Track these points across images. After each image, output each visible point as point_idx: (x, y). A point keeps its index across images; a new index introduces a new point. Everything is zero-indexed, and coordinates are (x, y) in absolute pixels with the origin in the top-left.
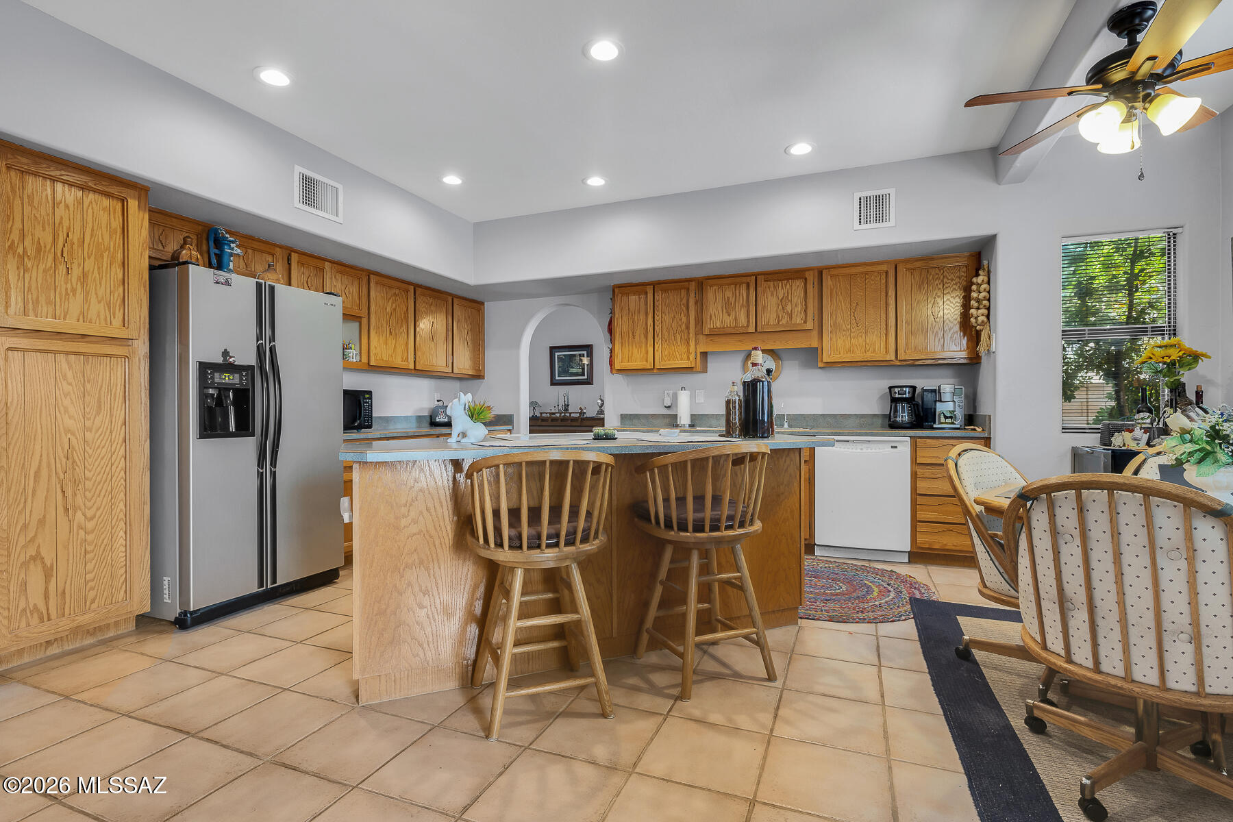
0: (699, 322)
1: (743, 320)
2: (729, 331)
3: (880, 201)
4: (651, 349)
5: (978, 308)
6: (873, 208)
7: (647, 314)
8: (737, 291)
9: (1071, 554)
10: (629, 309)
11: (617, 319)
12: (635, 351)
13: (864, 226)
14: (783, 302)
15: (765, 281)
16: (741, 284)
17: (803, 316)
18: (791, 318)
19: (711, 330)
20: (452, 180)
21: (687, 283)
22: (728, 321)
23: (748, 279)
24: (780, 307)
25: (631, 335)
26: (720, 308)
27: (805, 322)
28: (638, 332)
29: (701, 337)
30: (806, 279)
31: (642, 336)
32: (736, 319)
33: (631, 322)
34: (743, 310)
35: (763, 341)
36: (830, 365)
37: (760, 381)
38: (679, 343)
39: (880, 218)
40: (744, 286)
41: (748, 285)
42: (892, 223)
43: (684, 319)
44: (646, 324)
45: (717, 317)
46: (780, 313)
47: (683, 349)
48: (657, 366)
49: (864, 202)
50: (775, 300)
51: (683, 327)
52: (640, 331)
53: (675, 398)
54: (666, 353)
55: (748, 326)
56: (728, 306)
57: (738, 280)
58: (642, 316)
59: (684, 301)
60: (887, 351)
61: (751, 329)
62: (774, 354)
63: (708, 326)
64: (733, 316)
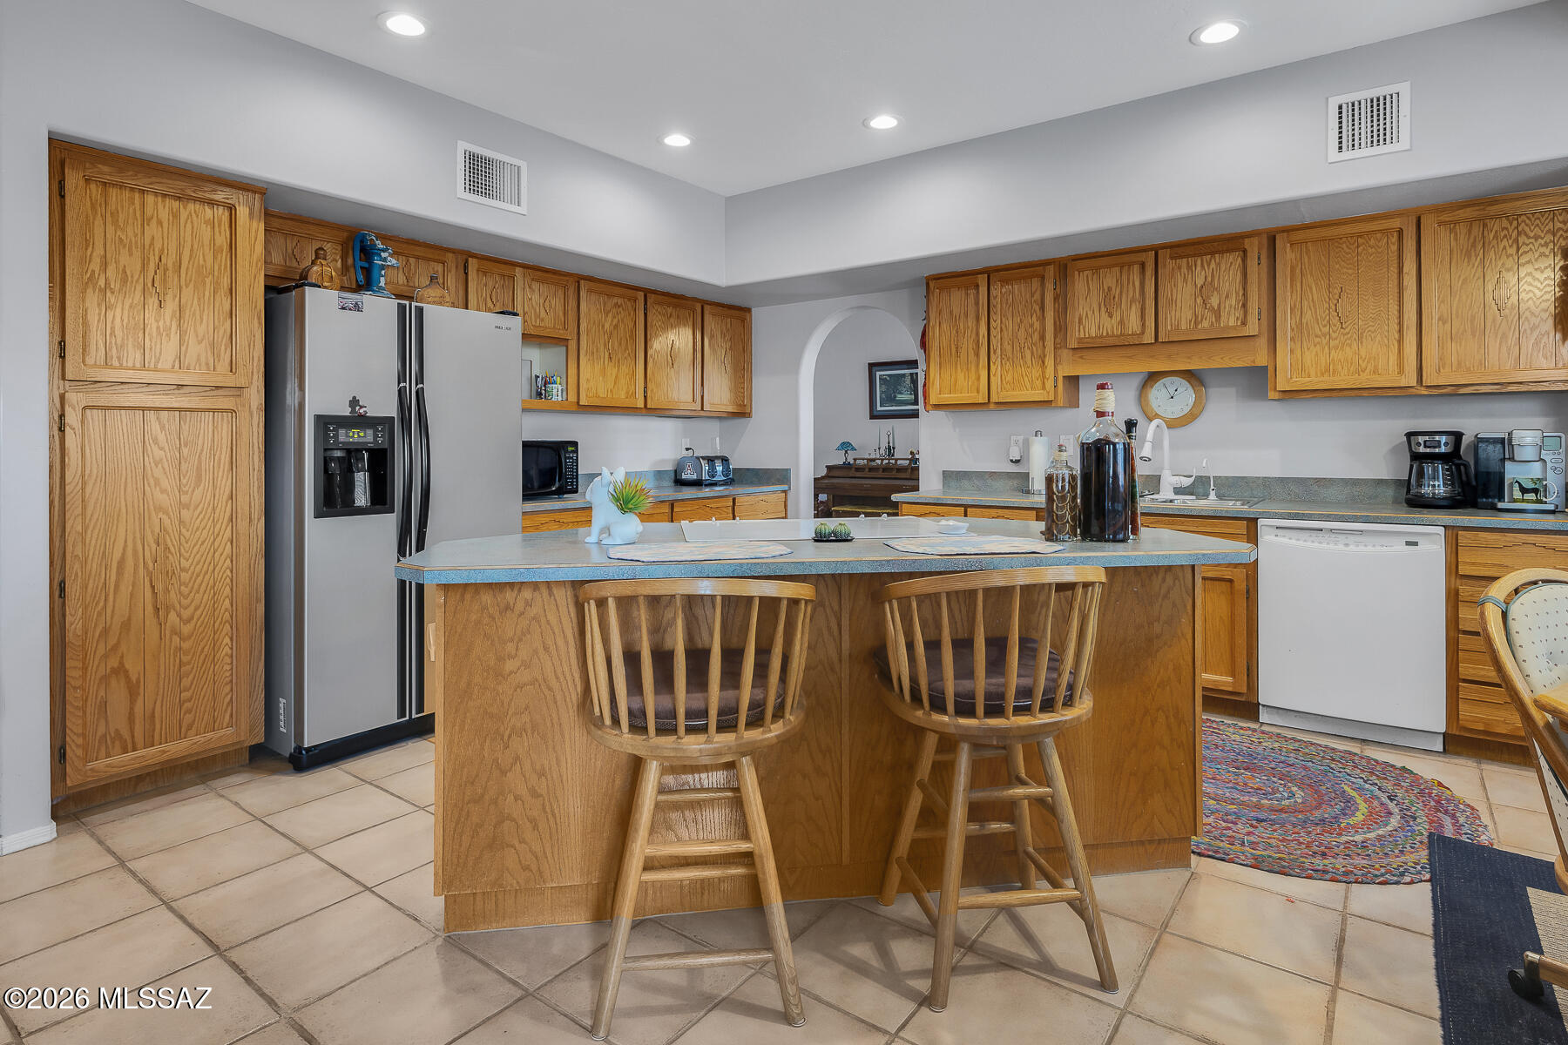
0: (1061, 328)
1: (1133, 324)
2: (1111, 341)
3: (1380, 108)
4: (984, 374)
6: (1368, 120)
7: (978, 319)
8: (1124, 277)
10: (951, 312)
11: (933, 327)
12: (961, 376)
13: (1346, 155)
14: (1203, 292)
15: (1172, 258)
16: (1130, 265)
17: (1239, 313)
18: (1218, 317)
19: (1080, 340)
20: (677, 140)
21: (1041, 268)
22: (1109, 325)
23: (1141, 257)
24: (1199, 300)
25: (954, 350)
26: (1095, 306)
27: (1244, 323)
28: (965, 346)
29: (1065, 353)
30: (1245, 251)
31: (972, 353)
32: (1122, 322)
33: (954, 332)
34: (1133, 308)
35: (1169, 357)
36: (1290, 395)
37: (1109, 442)
38: (1029, 359)
39: (1380, 136)
40: (1136, 268)
41: (1143, 265)
42: (1404, 143)
43: (1037, 325)
44: (978, 334)
45: (1091, 320)
46: (1199, 310)
47: (1036, 372)
48: (994, 398)
49: (1347, 113)
50: (1189, 289)
51: (1036, 337)
52: (967, 344)
53: (1026, 445)
54: (1009, 378)
55: (1143, 333)
56: (1109, 303)
57: (1126, 258)
58: (971, 322)
59: (1037, 296)
60: (1401, 371)
61: (1149, 338)
62: (1192, 377)
63: (1075, 335)
64: (1117, 317)
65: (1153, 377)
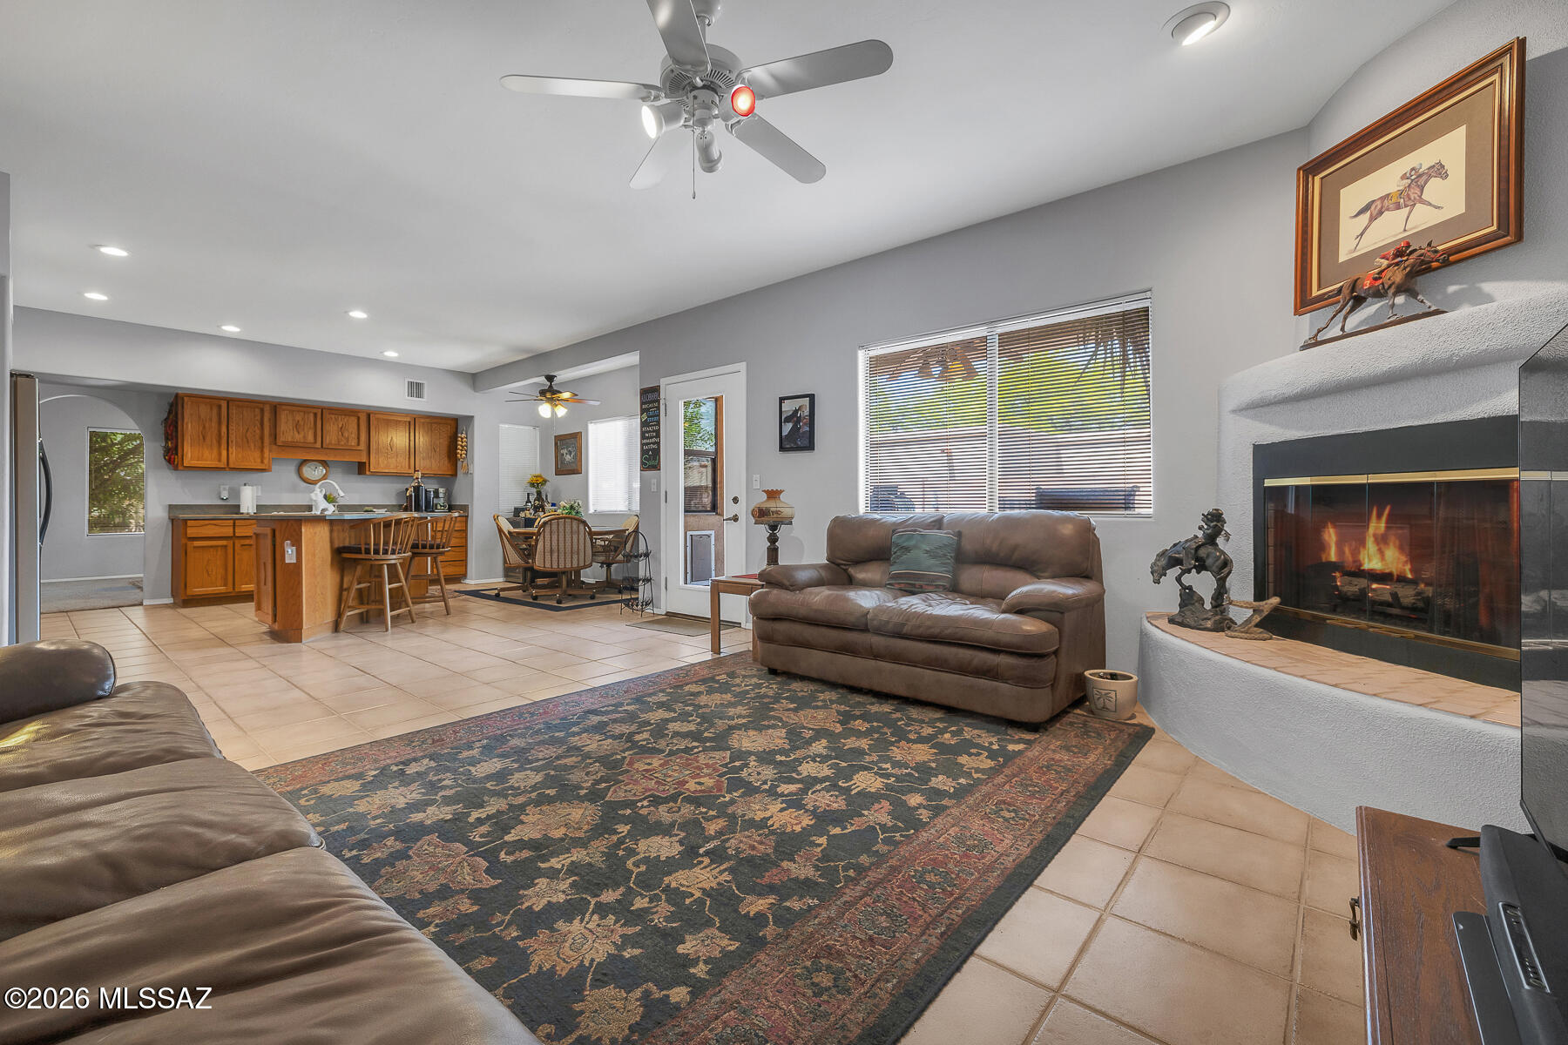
0: (274, 437)
1: (310, 438)
2: (301, 445)
4: (225, 451)
5: (462, 450)
6: (416, 389)
7: (220, 423)
8: (306, 417)
9: (555, 537)
10: (199, 417)
11: (187, 424)
12: (207, 453)
13: (410, 398)
14: (341, 429)
15: (329, 414)
16: (309, 413)
17: (356, 441)
18: (348, 441)
19: (283, 442)
21: (261, 405)
22: (298, 437)
23: (315, 411)
24: (340, 433)
25: (201, 437)
26: (291, 428)
27: (358, 444)
28: (209, 437)
29: (274, 447)
30: (359, 417)
31: (214, 441)
32: (304, 437)
33: (201, 428)
34: (310, 431)
36: (373, 474)
38: (253, 448)
39: (419, 395)
40: (312, 415)
41: (315, 414)
42: (425, 399)
43: (258, 432)
44: (220, 432)
45: (287, 432)
46: (340, 437)
47: (257, 454)
48: (231, 465)
49: (411, 384)
50: (336, 428)
51: (257, 437)
52: (211, 436)
53: (236, 493)
54: (240, 456)
55: (315, 442)
56: (298, 427)
57: (308, 410)
58: (214, 424)
59: (258, 418)
60: (409, 468)
61: (318, 445)
62: (324, 463)
63: (281, 439)
64: (301, 436)
65: (304, 462)
